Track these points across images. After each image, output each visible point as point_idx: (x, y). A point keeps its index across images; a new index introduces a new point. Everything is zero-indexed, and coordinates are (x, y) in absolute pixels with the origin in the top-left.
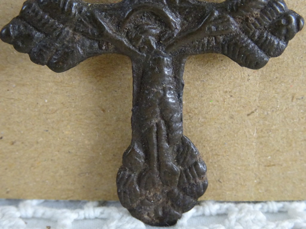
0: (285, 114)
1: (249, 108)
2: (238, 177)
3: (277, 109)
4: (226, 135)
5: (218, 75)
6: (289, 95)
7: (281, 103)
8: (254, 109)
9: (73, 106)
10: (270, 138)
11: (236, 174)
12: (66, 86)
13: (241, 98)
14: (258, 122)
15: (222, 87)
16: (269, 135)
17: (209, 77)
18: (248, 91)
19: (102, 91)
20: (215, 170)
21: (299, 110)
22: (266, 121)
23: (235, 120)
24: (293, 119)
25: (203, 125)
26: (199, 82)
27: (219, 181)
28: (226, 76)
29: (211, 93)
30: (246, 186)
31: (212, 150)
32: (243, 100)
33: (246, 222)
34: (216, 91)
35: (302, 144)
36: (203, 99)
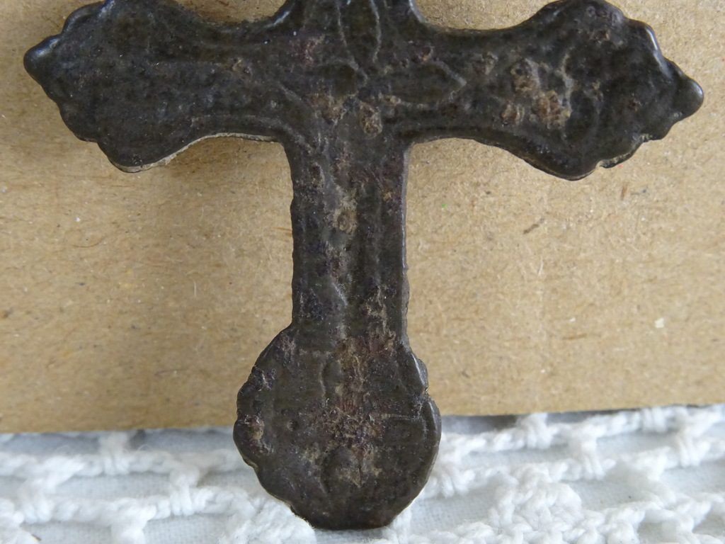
0: (607, 227)
1: (528, 216)
2: (505, 363)
3: (590, 216)
4: (478, 275)
5: (458, 149)
6: (615, 185)
7: (597, 203)
8: (537, 219)
9: (140, 228)
10: (574, 279)
11: (501, 358)
12: (121, 186)
13: (510, 196)
14: (548, 246)
15: (469, 175)
16: (573, 273)
17: (439, 154)
18: (526, 181)
19: (202, 193)
20: (455, 351)
21: (637, 217)
22: (565, 242)
23: (496, 244)
24: (624, 237)
25: (427, 258)
26: (417, 166)
27: (464, 373)
28: (477, 150)
29: (443, 189)
30: (523, 383)
31: (449, 308)
32: (513, 201)
33: (538, 513)
34: (455, 184)
35: (643, 289)
36: (426, 200)
